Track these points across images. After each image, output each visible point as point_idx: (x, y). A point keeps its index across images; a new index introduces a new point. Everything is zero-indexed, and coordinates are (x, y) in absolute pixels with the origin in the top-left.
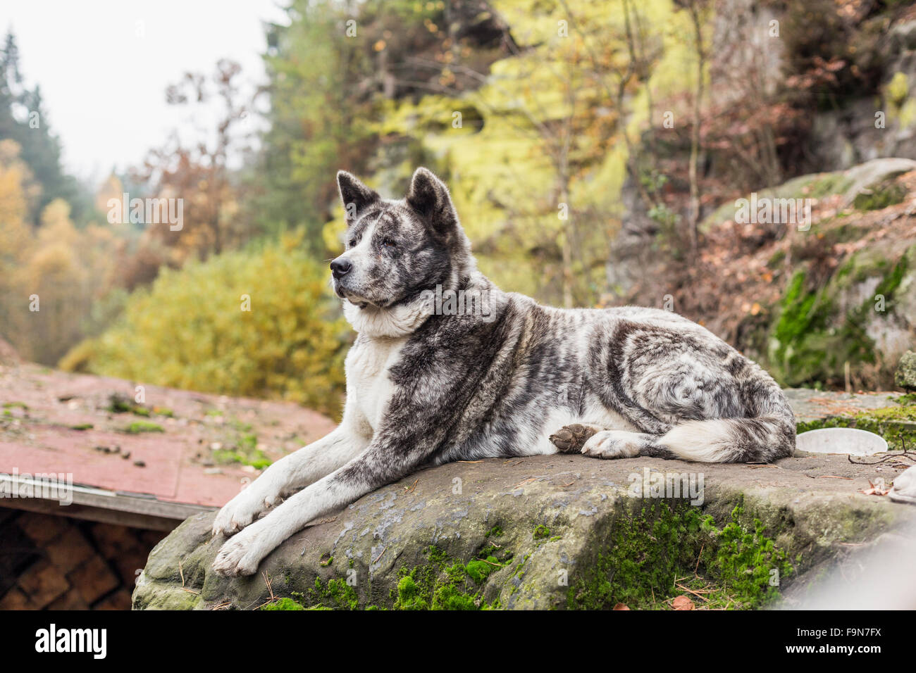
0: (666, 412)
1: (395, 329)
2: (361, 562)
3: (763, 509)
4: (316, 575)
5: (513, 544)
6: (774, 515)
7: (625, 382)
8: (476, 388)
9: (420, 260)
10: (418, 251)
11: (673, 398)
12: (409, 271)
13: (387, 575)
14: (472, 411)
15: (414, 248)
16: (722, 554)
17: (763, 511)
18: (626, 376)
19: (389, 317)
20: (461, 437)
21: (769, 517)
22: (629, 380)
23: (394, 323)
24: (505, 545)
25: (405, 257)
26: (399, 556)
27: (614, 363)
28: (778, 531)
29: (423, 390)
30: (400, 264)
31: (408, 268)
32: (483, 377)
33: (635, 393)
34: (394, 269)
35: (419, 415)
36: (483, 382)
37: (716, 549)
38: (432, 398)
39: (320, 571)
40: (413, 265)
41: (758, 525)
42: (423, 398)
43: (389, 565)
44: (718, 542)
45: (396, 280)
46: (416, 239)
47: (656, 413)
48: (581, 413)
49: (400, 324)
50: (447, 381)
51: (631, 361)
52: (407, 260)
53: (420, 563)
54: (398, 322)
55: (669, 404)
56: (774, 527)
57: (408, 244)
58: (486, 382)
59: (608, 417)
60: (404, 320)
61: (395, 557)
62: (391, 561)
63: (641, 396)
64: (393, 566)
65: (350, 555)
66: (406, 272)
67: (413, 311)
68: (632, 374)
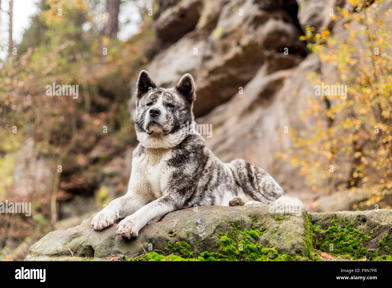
0: (271, 196)
1: (168, 145)
2: (193, 233)
3: (349, 217)
4: (167, 241)
5: (264, 225)
6: (354, 219)
7: (255, 182)
8: (201, 175)
9: (182, 114)
10: (182, 110)
11: (274, 190)
12: (178, 119)
13: (212, 236)
14: (201, 183)
15: (181, 109)
16: (327, 240)
17: (349, 218)
18: (255, 180)
19: (166, 139)
20: (198, 194)
21: (353, 220)
22: (256, 182)
23: (168, 142)
24: (261, 225)
25: (177, 113)
26: (217, 228)
27: (250, 174)
28: (357, 225)
29: (187, 169)
30: (174, 115)
31: (178, 117)
32: (203, 170)
33: (259, 187)
34: (172, 118)
35: (186, 179)
36: (203, 172)
37: (324, 238)
38: (190, 172)
39: (170, 239)
40: (180, 116)
41: (347, 224)
42: (187, 172)
43: (212, 232)
44: (326, 235)
45: (173, 122)
46: (181, 105)
47: (267, 196)
48: (237, 195)
49: (171, 142)
50: (194, 167)
51: (256, 174)
52: (177, 114)
53: (229, 230)
54: (170, 141)
55: (273, 193)
56: (355, 224)
57: (179, 107)
58: (205, 173)
59: (246, 198)
60: (173, 140)
61: (215, 228)
62: (213, 230)
63: (261, 188)
64: (215, 232)
65: (186, 231)
66: (176, 119)
67: (178, 137)
68: (257, 179)
